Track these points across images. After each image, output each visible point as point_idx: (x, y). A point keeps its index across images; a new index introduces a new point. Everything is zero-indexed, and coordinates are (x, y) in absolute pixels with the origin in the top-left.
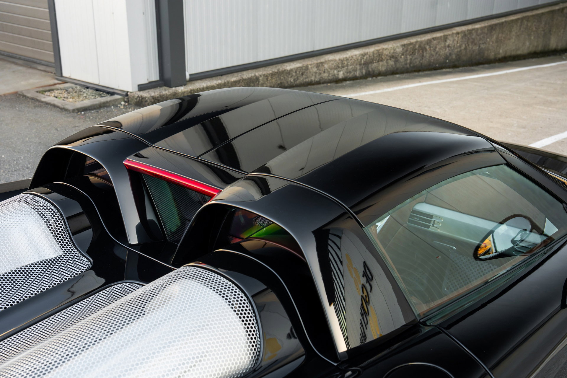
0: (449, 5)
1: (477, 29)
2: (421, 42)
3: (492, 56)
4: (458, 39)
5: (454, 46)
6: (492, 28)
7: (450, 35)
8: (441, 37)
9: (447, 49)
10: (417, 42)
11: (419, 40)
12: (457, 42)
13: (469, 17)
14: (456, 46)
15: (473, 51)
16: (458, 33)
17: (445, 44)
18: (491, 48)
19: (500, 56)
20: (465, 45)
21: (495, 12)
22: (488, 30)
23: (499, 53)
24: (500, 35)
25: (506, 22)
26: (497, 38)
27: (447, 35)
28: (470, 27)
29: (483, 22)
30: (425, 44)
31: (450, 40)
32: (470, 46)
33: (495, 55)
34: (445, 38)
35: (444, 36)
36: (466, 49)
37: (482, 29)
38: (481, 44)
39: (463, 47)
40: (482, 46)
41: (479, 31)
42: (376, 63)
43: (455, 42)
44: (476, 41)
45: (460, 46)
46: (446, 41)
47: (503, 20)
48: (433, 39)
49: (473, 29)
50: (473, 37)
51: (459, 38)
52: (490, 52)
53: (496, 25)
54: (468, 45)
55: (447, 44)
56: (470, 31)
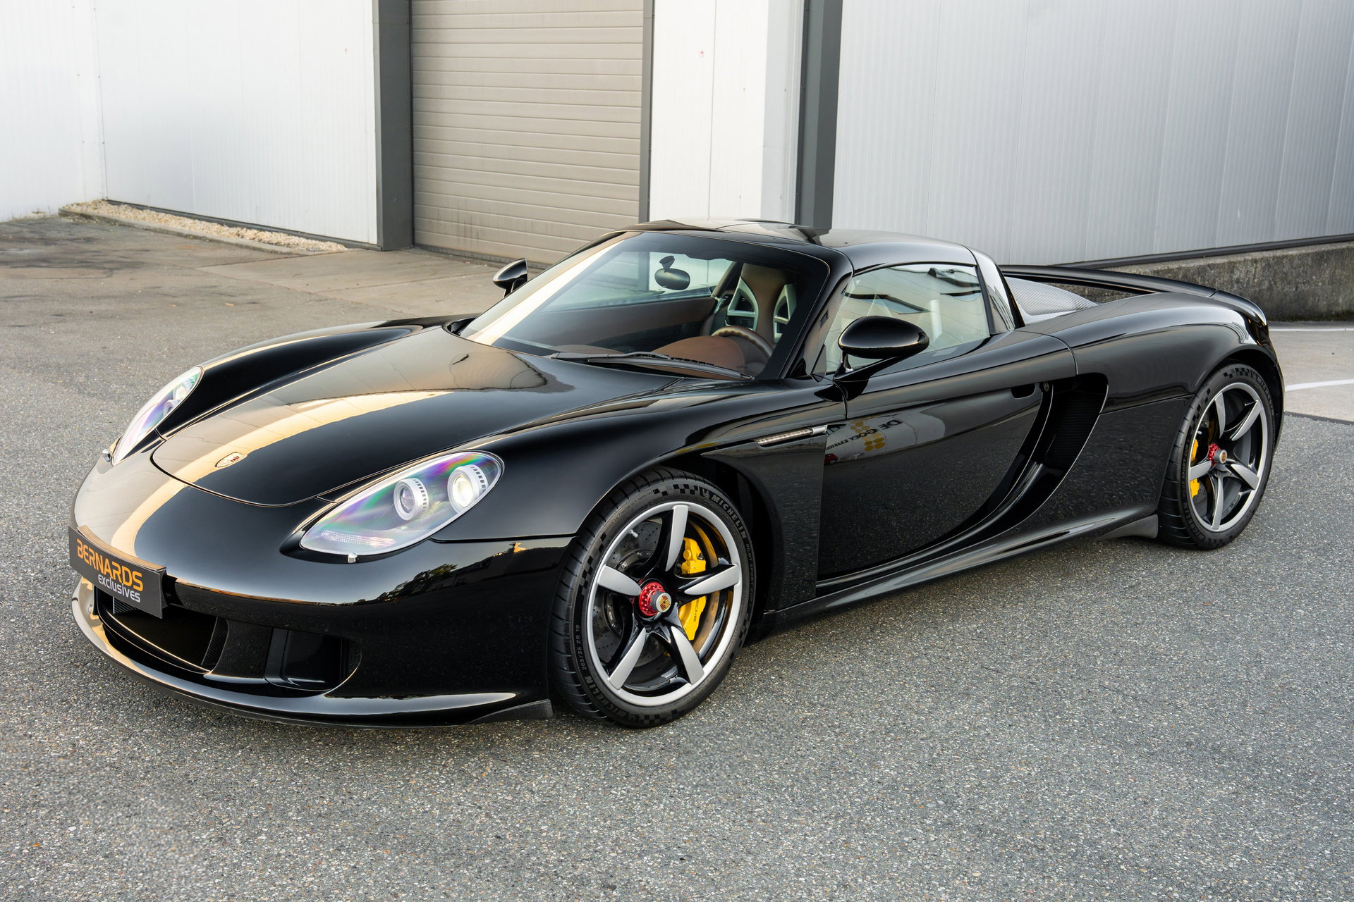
0: (1239, 215)
1: (1292, 258)
2: (1188, 269)
3: (1323, 306)
4: (1255, 271)
5: (1248, 281)
6: (1320, 258)
7: (1240, 262)
8: (1223, 264)
9: (1235, 286)
10: (1179, 269)
11: (1184, 265)
12: (1254, 275)
13: (1278, 237)
14: (1251, 283)
15: (1285, 295)
16: (1255, 261)
17: (1231, 277)
18: (1320, 292)
19: (1339, 309)
20: (1270, 281)
21: (1329, 232)
22: (1313, 260)
23: (1338, 305)
24: (1338, 271)
25: (1348, 249)
26: (1332, 276)
27: (1236, 263)
28: (1279, 253)
29: (1306, 248)
30: (1194, 274)
31: (1241, 272)
32: (1279, 285)
33: (1329, 305)
34: (1232, 267)
35: (1230, 263)
36: (1270, 288)
37: (1301, 257)
38: (1298, 283)
39: (1267, 284)
40: (1302, 287)
41: (1296, 262)
42: (1108, 295)
43: (1251, 276)
44: (1290, 278)
45: (1260, 284)
46: (1232, 272)
47: (1344, 246)
48: (1209, 266)
49: (1284, 257)
50: (1285, 270)
51: (1258, 270)
52: (1318, 300)
53: (1329, 252)
54: (1276, 283)
55: (1235, 277)
56: (1279, 260)
